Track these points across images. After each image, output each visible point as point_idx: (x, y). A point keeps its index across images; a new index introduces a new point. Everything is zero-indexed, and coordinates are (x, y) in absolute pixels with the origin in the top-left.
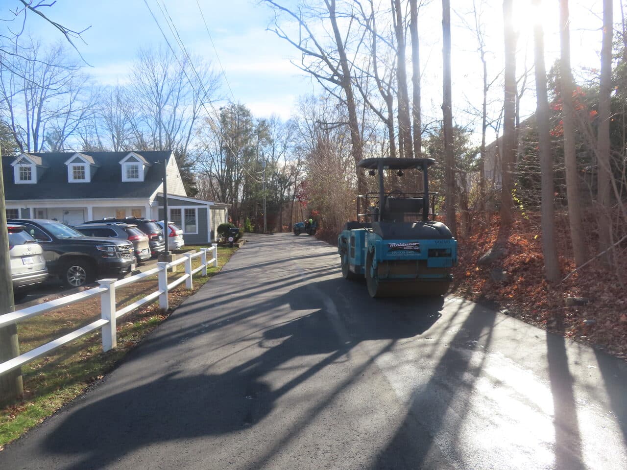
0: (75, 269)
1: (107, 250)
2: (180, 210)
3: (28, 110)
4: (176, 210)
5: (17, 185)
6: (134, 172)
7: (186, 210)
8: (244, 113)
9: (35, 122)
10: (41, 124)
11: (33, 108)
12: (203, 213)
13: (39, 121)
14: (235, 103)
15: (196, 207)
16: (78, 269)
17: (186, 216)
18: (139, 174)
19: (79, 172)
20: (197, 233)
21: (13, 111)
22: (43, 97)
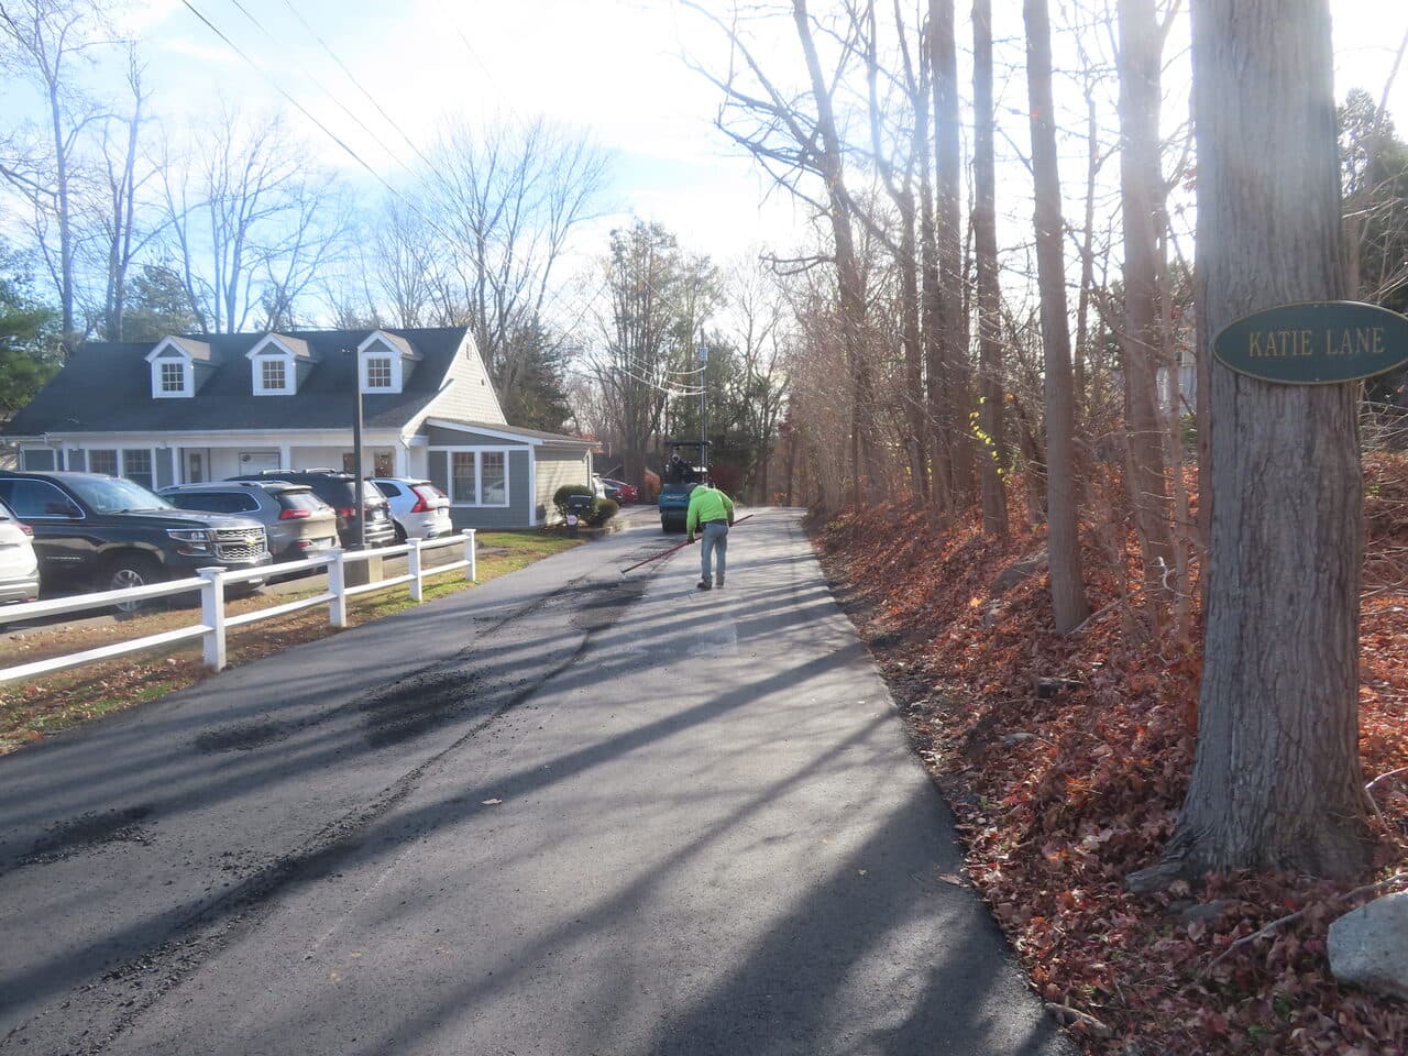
0: (126, 575)
1: (190, 538)
2: (471, 456)
3: (217, 246)
4: (464, 454)
5: (161, 401)
6: (380, 372)
7: (485, 456)
8: (663, 241)
9: (230, 269)
10: (243, 273)
11: (226, 244)
12: (520, 461)
13: (237, 268)
14: (643, 219)
15: (506, 449)
16: (130, 576)
17: (485, 467)
18: (392, 378)
19: (274, 374)
20: (507, 505)
21: (188, 247)
22: (245, 216)
